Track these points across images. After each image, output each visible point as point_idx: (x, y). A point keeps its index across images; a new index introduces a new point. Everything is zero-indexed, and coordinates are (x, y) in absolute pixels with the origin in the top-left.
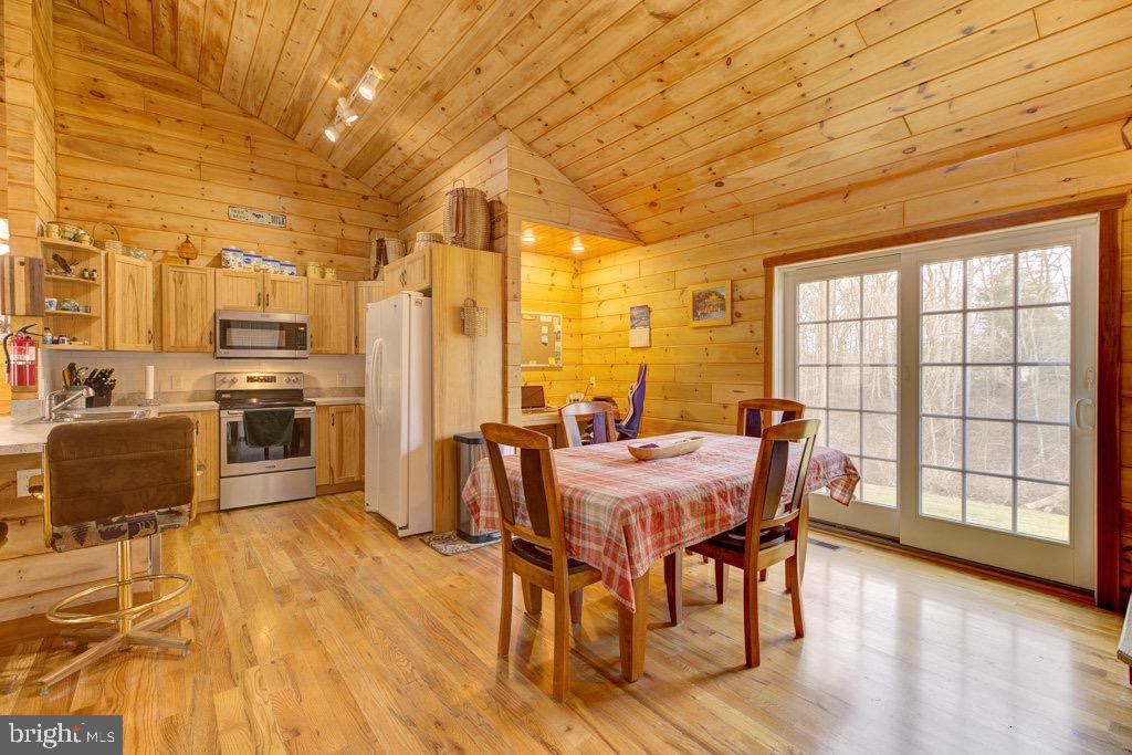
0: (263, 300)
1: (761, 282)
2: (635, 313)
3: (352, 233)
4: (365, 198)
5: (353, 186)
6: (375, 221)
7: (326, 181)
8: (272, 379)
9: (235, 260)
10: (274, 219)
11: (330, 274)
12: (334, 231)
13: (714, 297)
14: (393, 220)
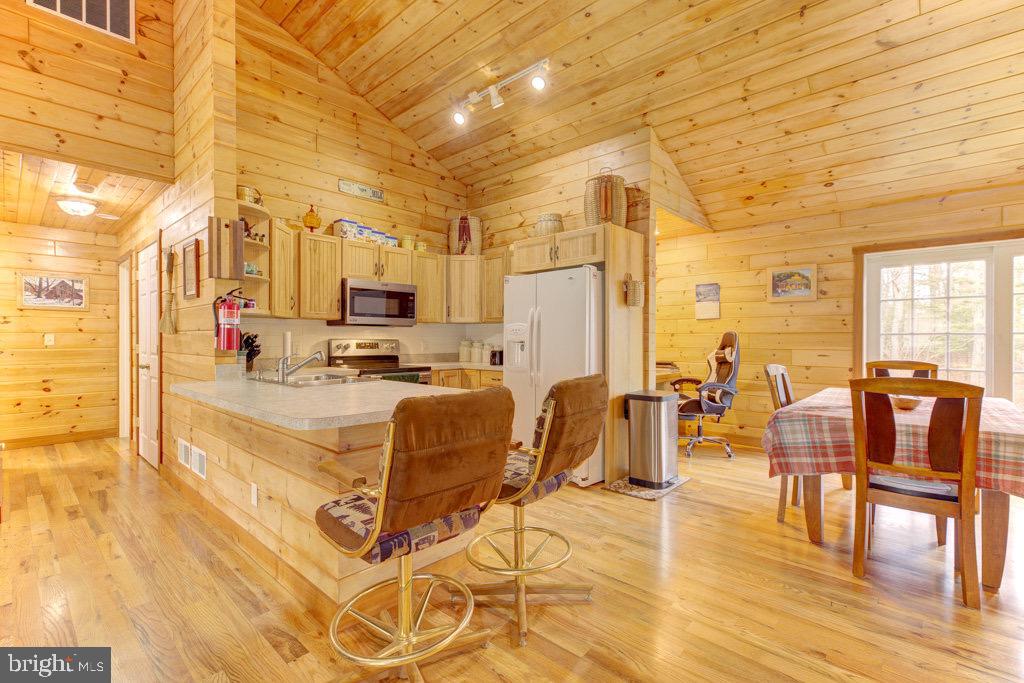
0: (379, 270)
1: (850, 266)
2: (701, 289)
3: (435, 211)
4: (443, 178)
5: (434, 166)
6: (449, 200)
7: (414, 160)
8: (374, 346)
9: (351, 231)
10: (374, 193)
11: (422, 247)
12: (419, 207)
13: (796, 277)
14: (463, 200)
